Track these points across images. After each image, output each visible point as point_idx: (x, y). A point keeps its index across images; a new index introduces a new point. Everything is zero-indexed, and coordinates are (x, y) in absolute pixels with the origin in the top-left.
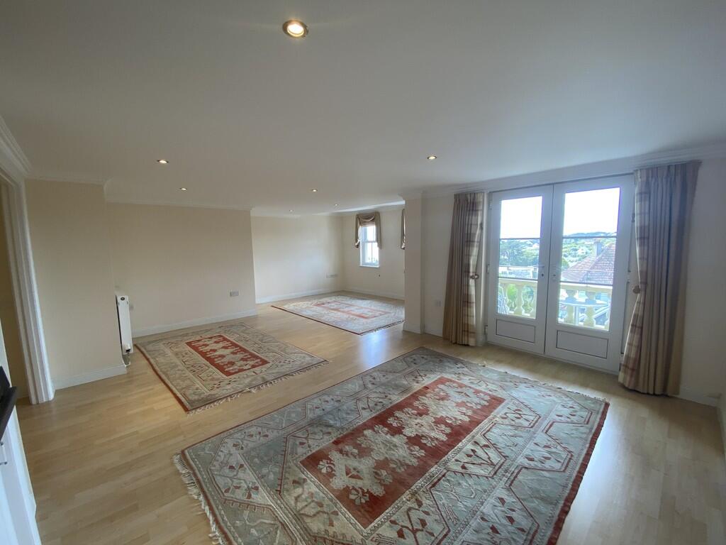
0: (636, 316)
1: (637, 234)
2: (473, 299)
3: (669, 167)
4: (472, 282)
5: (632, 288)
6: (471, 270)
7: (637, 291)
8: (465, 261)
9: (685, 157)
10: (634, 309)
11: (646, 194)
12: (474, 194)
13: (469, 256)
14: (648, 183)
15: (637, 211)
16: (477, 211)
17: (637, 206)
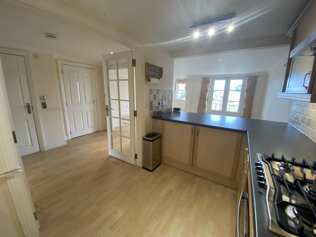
0: (244, 108)
1: (245, 90)
2: (207, 106)
3: (253, 76)
4: (206, 102)
5: (244, 101)
6: (207, 98)
7: (245, 102)
8: (205, 96)
9: (256, 75)
10: (244, 106)
11: (248, 82)
12: (209, 78)
13: (206, 95)
14: (249, 79)
15: (246, 85)
16: (209, 83)
17: (246, 84)
